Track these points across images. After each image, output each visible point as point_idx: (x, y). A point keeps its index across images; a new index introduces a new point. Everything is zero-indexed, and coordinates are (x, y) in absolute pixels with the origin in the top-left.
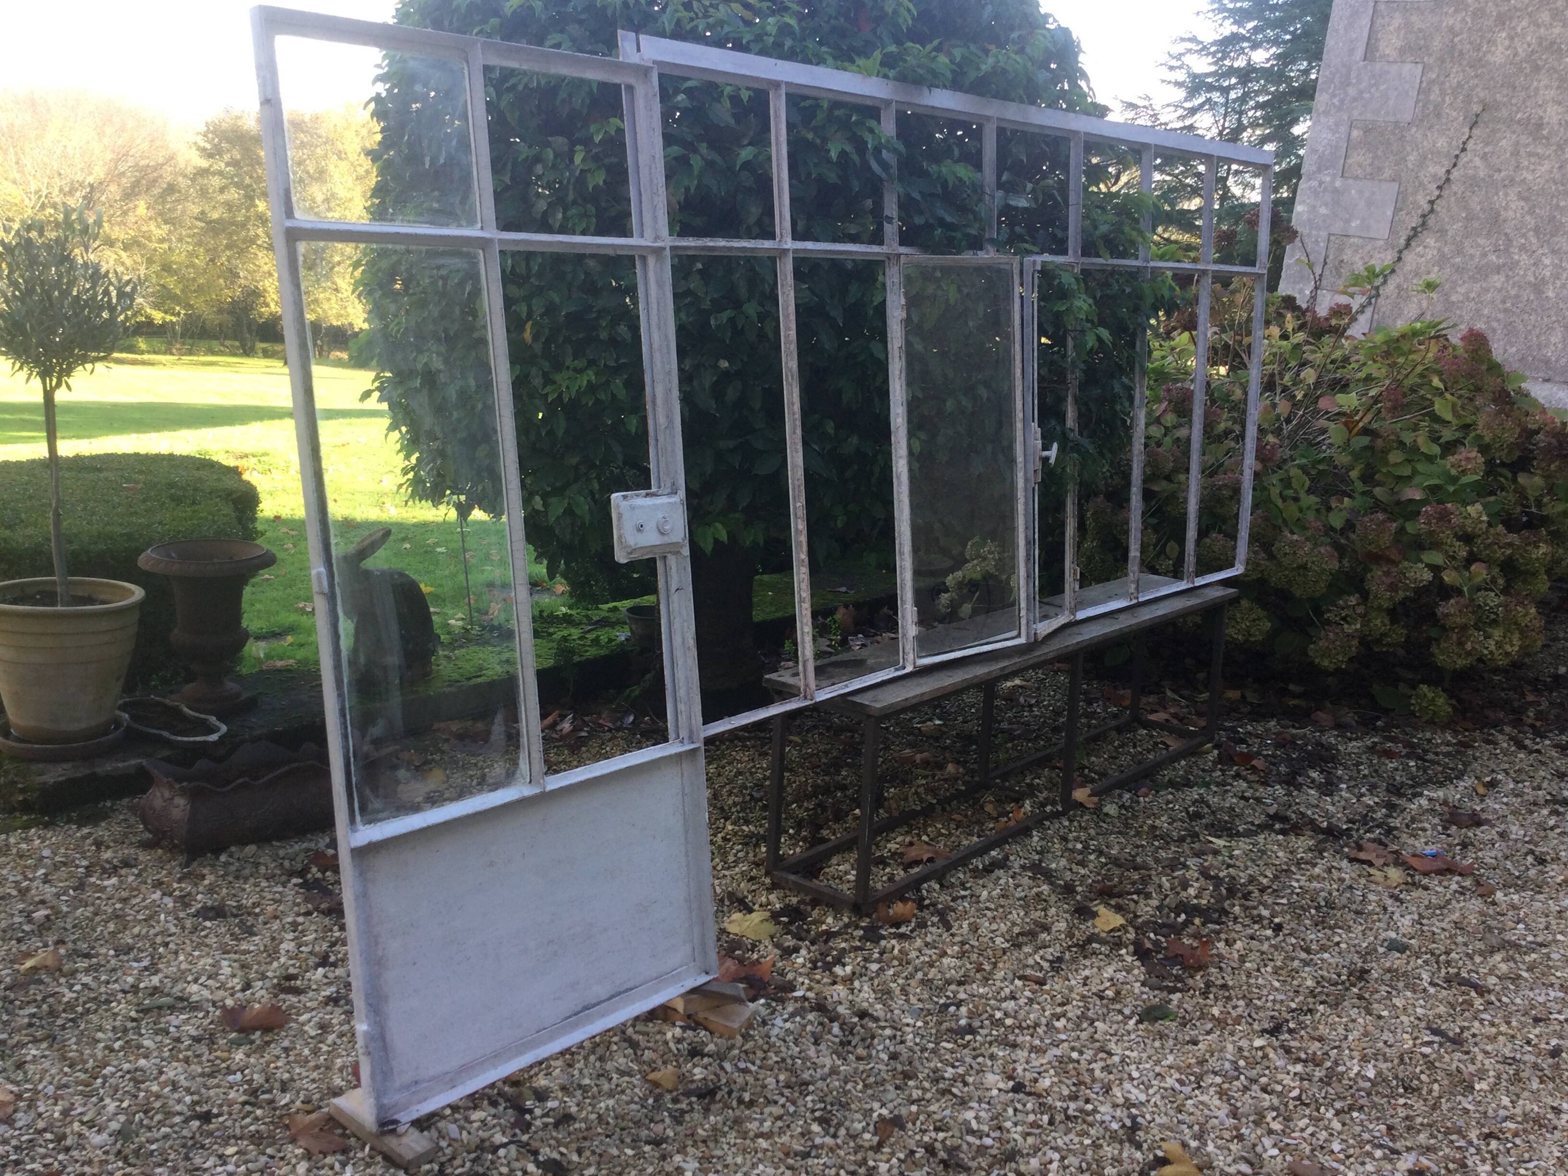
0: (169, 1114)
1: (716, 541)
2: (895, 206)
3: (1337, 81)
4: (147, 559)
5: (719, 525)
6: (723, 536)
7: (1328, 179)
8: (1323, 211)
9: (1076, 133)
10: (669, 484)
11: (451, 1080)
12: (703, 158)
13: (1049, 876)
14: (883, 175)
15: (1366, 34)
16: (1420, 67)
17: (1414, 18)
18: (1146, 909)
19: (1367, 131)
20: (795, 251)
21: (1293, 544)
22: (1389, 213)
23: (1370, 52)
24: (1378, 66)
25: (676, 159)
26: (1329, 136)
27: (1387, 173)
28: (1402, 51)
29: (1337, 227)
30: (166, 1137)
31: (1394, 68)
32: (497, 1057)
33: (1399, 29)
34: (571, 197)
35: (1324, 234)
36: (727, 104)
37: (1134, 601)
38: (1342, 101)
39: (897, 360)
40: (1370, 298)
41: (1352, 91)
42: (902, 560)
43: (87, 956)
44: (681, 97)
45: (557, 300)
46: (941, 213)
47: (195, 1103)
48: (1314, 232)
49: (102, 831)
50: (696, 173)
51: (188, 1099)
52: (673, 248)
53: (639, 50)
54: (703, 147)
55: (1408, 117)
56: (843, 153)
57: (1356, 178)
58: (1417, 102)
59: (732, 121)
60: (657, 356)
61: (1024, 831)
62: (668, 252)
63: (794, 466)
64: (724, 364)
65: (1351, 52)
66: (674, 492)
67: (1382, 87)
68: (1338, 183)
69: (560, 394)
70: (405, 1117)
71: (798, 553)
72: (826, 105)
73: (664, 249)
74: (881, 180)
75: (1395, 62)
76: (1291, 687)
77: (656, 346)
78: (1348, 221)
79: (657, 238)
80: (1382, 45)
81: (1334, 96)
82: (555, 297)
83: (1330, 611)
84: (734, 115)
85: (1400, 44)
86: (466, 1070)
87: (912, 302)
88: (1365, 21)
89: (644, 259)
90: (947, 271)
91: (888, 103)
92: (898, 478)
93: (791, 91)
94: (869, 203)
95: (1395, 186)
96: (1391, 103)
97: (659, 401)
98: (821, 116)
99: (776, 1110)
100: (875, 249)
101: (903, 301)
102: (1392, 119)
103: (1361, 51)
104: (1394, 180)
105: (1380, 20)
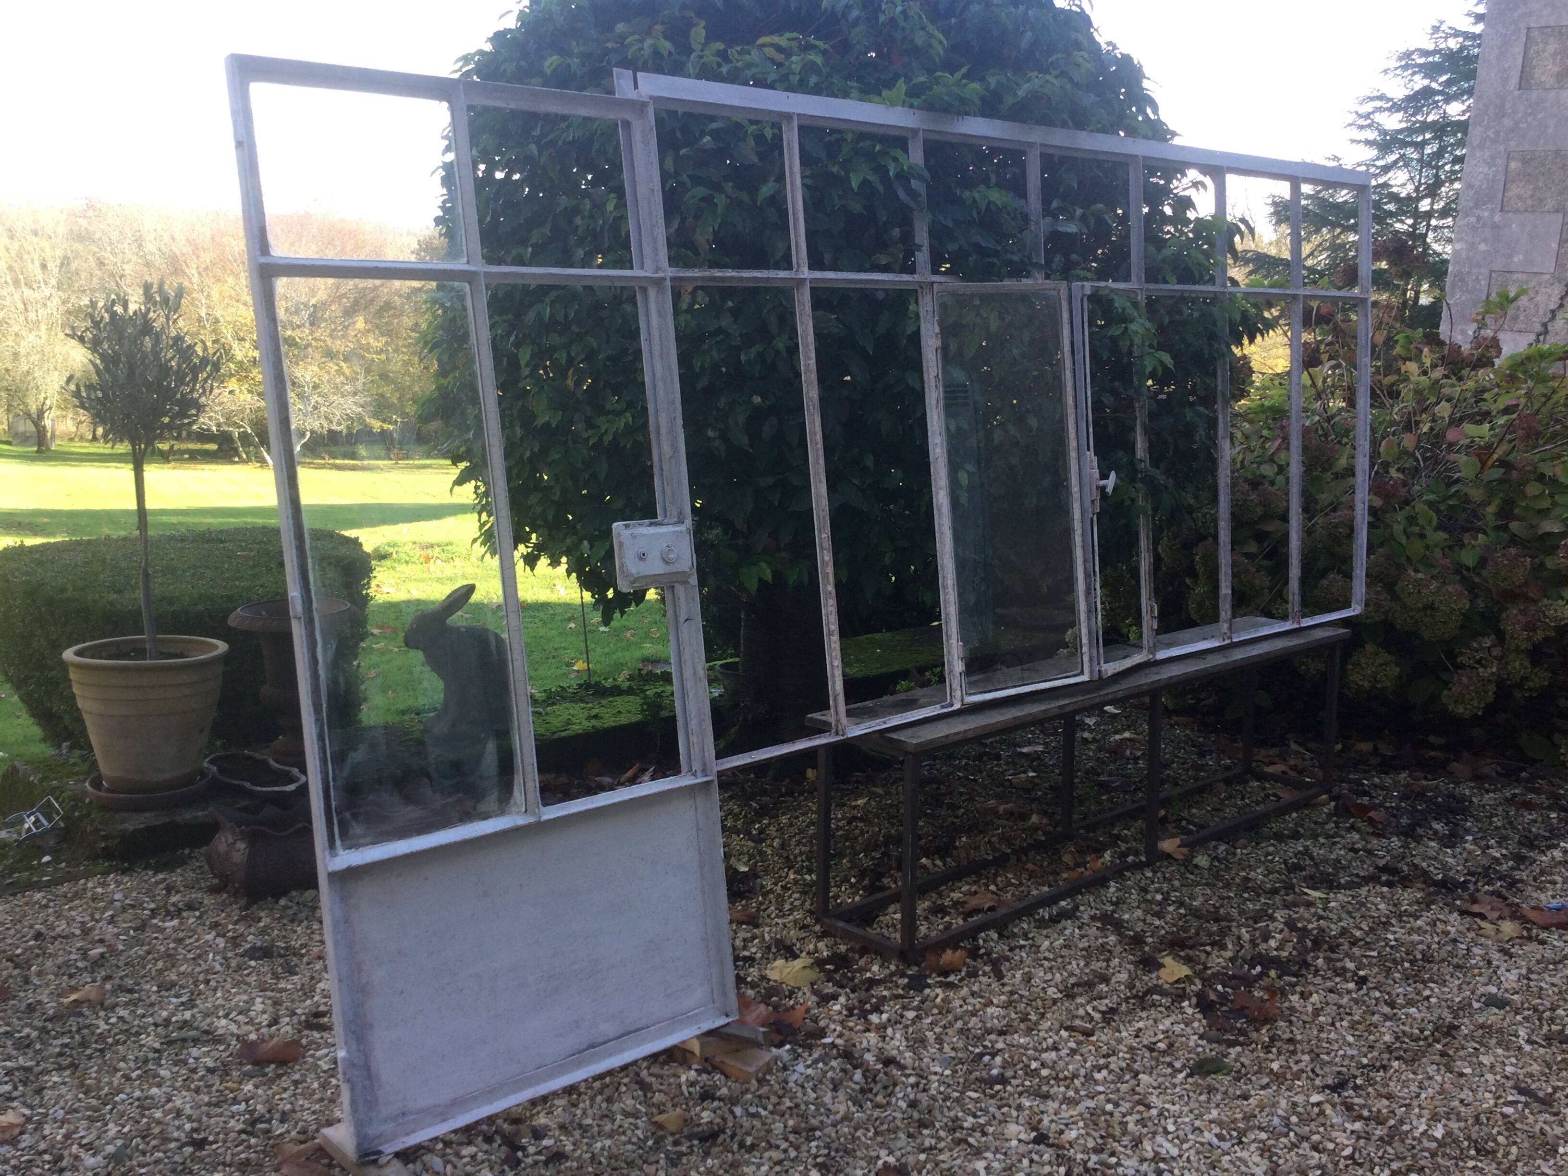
0: (166, 1140)
1: (761, 580)
2: (925, 235)
3: (1491, 111)
4: (238, 618)
5: (764, 565)
6: (768, 576)
7: (1486, 214)
8: (1483, 247)
9: (1134, 157)
10: (675, 513)
11: (442, 1113)
12: (727, 197)
13: (1118, 926)
14: (912, 204)
15: (1519, 62)
18: (1218, 961)
19: (1525, 162)
20: (812, 281)
21: (1418, 583)
22: (1555, 246)
23: (1525, 80)
24: (1534, 95)
26: (1486, 170)
27: (1550, 204)
28: (1559, 77)
29: (1498, 265)
30: (158, 1162)
31: (1552, 94)
32: (491, 1093)
33: (1554, 55)
35: (1485, 271)
36: (752, 142)
37: (1227, 642)
38: (1497, 133)
39: (933, 389)
40: (1538, 335)
41: (1508, 122)
42: (946, 594)
43: (131, 991)
44: (706, 140)
45: (595, 345)
47: (194, 1130)
48: (1475, 271)
49: (176, 878)
50: (720, 210)
51: (188, 1127)
52: (673, 279)
53: (636, 87)
54: (729, 187)
56: (865, 183)
57: (1517, 211)
59: (756, 160)
60: (660, 384)
61: (1101, 882)
62: (668, 283)
63: (818, 496)
64: (757, 400)
65: (1505, 81)
66: (681, 522)
67: (1540, 116)
68: (1497, 218)
69: (601, 439)
70: (389, 1149)
71: (825, 585)
72: (849, 137)
73: (664, 279)
74: (911, 209)
75: (1553, 88)
76: (1432, 739)
77: (658, 375)
78: (1510, 256)
79: (658, 269)
80: (1537, 72)
81: (1488, 128)
82: (593, 342)
83: (1462, 654)
84: (758, 153)
85: (1556, 69)
86: (458, 1104)
87: (949, 331)
88: (1519, 48)
89: (644, 290)
90: (987, 298)
91: (915, 132)
92: (939, 510)
93: (806, 123)
94: (896, 232)
95: (1561, 216)
96: (1550, 131)
97: (663, 431)
98: (846, 149)
99: (776, 1155)
100: (906, 277)
101: (937, 329)
102: (1552, 148)
103: (1514, 81)
104: (1557, 211)
105: (1534, 48)
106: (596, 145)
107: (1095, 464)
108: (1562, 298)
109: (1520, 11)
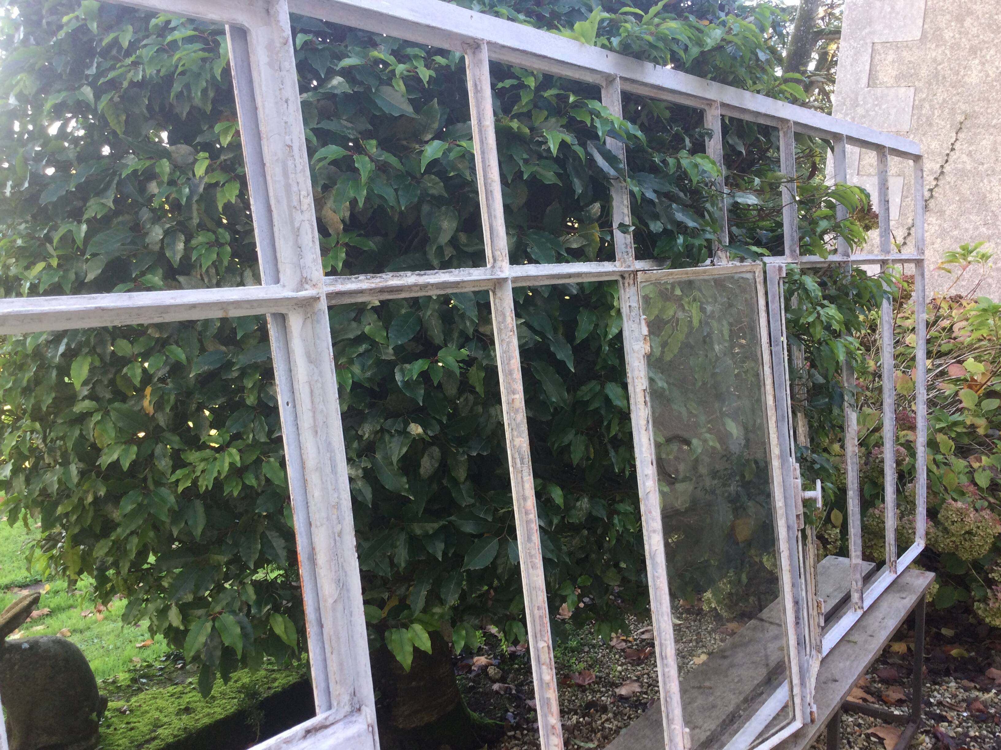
1: (416, 650)
2: (627, 211)
3: (848, 103)
5: (418, 627)
6: (425, 644)
9: (784, 121)
12: (372, 160)
14: (612, 172)
15: (867, 68)
16: (912, 89)
17: (904, 54)
20: (515, 279)
21: (959, 512)
22: (898, 200)
23: (872, 81)
24: (879, 91)
25: (334, 162)
27: (894, 170)
28: (897, 78)
31: (893, 90)
33: (893, 61)
34: (196, 221)
36: (401, 87)
37: (860, 613)
38: (853, 118)
39: (641, 406)
41: (860, 111)
42: (665, 665)
44: (337, 80)
45: (183, 357)
46: (680, 216)
50: (364, 177)
52: (330, 296)
54: (372, 146)
55: (906, 127)
57: (870, 175)
58: (913, 115)
59: (409, 110)
63: (532, 588)
64: (416, 429)
65: (858, 81)
67: (884, 107)
68: (855, 179)
69: (195, 482)
71: (545, 716)
72: (531, 83)
73: (316, 299)
74: (606, 177)
75: (892, 87)
76: (944, 631)
79: (303, 282)
80: (881, 75)
81: (846, 115)
82: (180, 354)
83: (992, 571)
84: (411, 101)
85: (894, 73)
88: (866, 58)
89: (282, 318)
90: (689, 285)
91: (610, 79)
92: (653, 558)
93: (496, 57)
94: (596, 208)
95: (901, 179)
96: (892, 117)
97: (322, 558)
98: (526, 98)
100: (607, 267)
101: (645, 331)
102: (894, 129)
103: (865, 80)
104: (899, 175)
105: (878, 57)
106: (177, 87)
107: (798, 472)
108: (905, 238)
109: (867, 30)
